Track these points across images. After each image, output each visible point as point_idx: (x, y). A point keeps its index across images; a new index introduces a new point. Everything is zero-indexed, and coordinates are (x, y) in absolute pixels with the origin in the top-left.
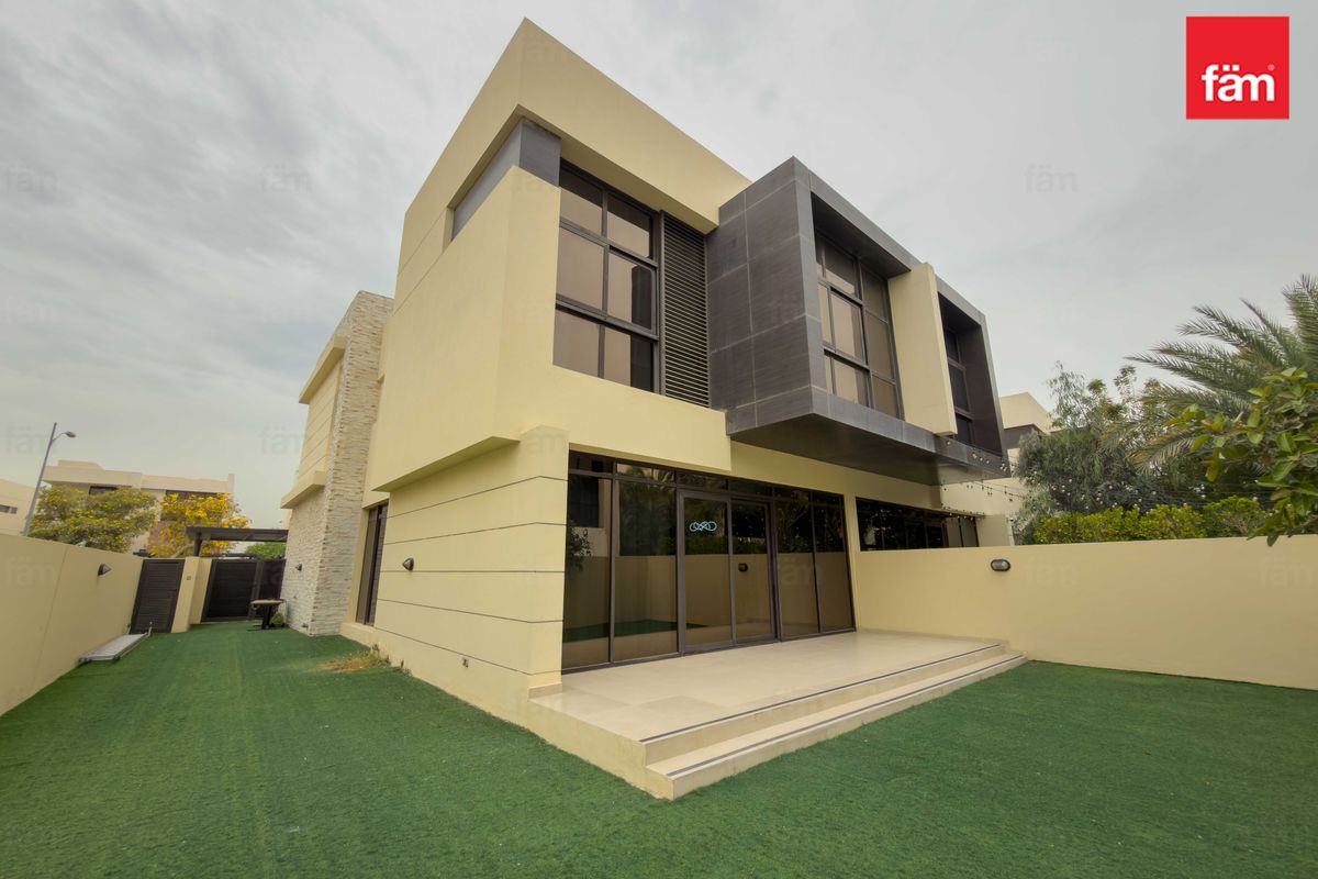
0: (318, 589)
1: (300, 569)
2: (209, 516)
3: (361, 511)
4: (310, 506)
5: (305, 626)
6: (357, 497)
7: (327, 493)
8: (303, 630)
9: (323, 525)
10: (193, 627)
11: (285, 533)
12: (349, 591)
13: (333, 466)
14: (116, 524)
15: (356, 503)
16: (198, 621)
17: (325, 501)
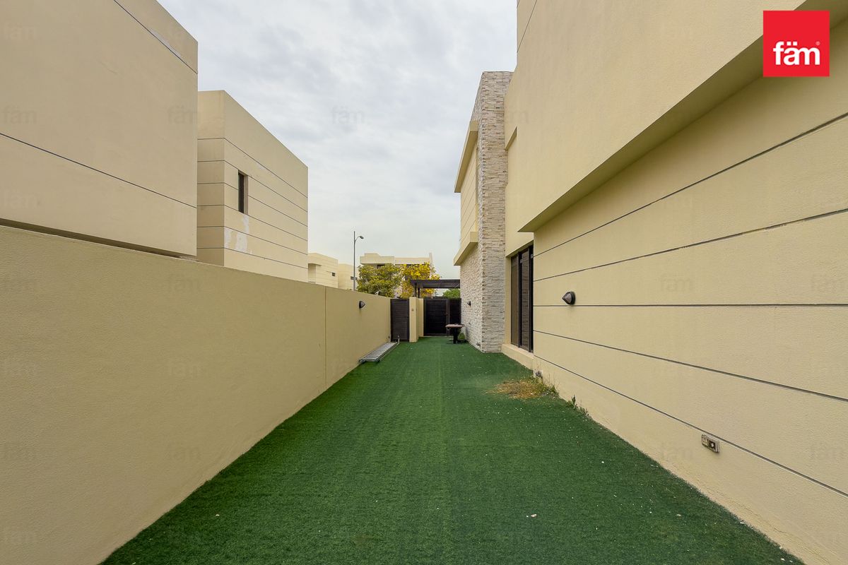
0: (483, 319)
1: (470, 304)
2: (422, 275)
3: (505, 259)
4: (471, 260)
5: (479, 345)
6: (501, 248)
7: (481, 247)
8: (477, 347)
9: (481, 271)
10: (420, 339)
11: (458, 281)
12: (504, 320)
13: (481, 225)
14: (387, 282)
15: (501, 253)
16: (422, 335)
17: (480, 254)
